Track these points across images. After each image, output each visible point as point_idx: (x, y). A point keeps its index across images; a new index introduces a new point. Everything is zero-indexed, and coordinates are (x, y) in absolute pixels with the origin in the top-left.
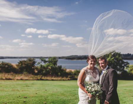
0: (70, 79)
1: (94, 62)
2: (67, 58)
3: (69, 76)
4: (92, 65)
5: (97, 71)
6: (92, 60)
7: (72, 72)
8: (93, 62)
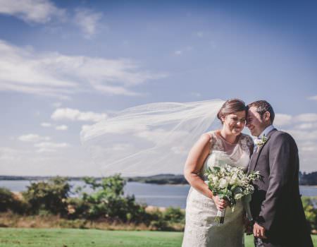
0: (154, 228)
2: (149, 180)
3: (153, 223)
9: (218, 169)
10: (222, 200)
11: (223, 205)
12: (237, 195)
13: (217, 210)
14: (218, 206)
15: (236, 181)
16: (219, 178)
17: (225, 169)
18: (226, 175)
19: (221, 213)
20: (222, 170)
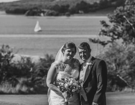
0: (24, 89)
1: (73, 52)
4: (69, 56)
5: (75, 64)
6: (69, 50)
7: (32, 65)
8: (71, 53)
9: (63, 79)
10: (67, 94)
11: (67, 96)
12: (73, 90)
13: (65, 99)
14: (65, 97)
15: (72, 83)
16: (64, 83)
17: (67, 79)
18: (67, 82)
19: (66, 100)
20: (66, 79)
